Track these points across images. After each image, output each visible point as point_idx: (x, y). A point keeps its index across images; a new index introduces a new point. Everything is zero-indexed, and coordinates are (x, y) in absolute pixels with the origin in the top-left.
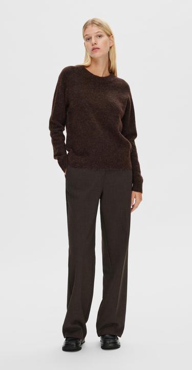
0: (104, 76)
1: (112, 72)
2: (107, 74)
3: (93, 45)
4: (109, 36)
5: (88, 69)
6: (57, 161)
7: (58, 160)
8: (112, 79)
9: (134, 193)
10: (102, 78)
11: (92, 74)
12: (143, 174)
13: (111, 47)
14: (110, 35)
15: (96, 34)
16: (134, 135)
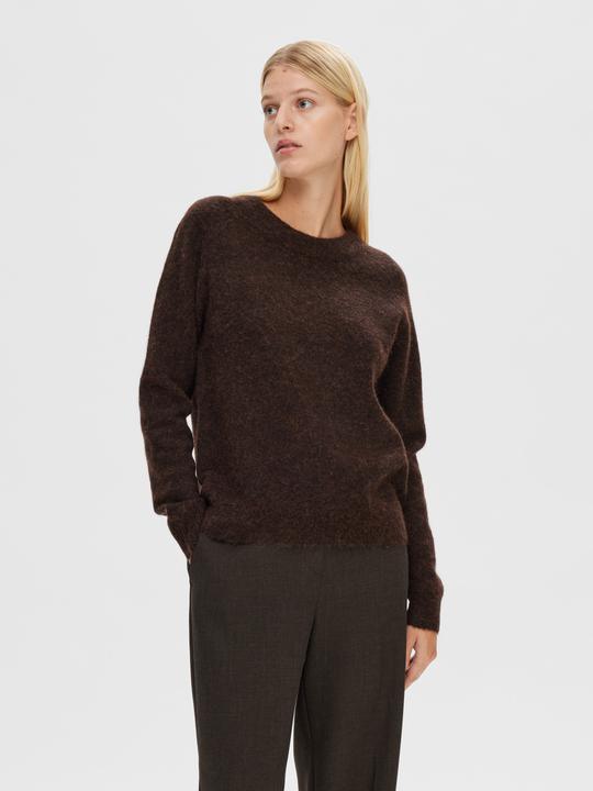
0: (325, 236)
1: (352, 226)
2: (335, 230)
3: (279, 132)
4: (345, 104)
5: (272, 208)
6: (164, 519)
7: (170, 515)
8: (352, 249)
9: (414, 634)
10: (319, 242)
11: (289, 227)
12: (442, 569)
13: (348, 144)
14: (347, 102)
15: (294, 97)
16: (417, 437)
